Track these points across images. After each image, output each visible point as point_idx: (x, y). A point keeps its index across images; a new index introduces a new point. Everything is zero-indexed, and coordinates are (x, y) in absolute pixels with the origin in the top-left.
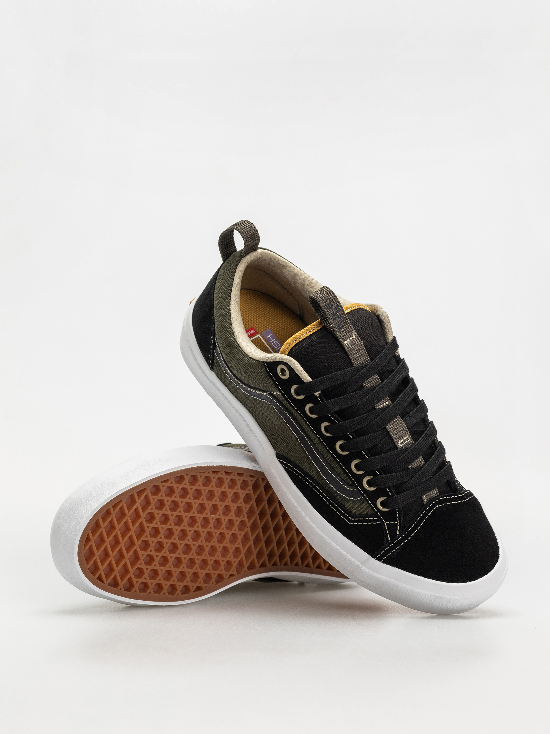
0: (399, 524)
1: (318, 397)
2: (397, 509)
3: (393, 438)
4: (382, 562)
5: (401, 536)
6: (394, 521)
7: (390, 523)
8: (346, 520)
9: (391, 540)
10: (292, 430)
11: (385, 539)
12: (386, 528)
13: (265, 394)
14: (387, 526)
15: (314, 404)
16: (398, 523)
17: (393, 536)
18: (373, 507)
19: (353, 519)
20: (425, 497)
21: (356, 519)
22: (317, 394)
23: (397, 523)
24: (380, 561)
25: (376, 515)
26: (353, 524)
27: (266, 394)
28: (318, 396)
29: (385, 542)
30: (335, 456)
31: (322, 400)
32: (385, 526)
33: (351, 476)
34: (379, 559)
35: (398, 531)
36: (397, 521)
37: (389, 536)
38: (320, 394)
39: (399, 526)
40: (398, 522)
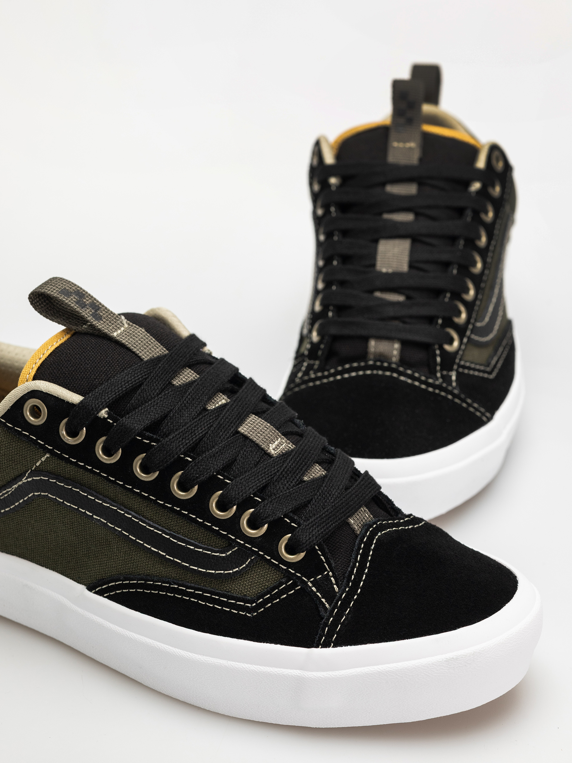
0: (331, 573)
1: (108, 418)
2: (317, 548)
3: (258, 442)
4: (333, 647)
5: (344, 591)
6: (322, 573)
7: (315, 578)
8: (244, 614)
9: (330, 605)
10: (93, 515)
11: (321, 609)
12: (314, 589)
13: (24, 480)
14: (314, 586)
15: (106, 436)
16: (329, 572)
17: (330, 596)
18: (277, 563)
19: (254, 604)
20: (352, 522)
21: (258, 602)
22: (103, 413)
23: (328, 574)
24: (329, 647)
25: (289, 576)
26: (257, 613)
27: (26, 479)
28: (106, 416)
29: (322, 613)
30: (179, 509)
31: (115, 421)
32: (310, 588)
33: (217, 529)
34: (326, 645)
35: (335, 586)
36: (327, 570)
37: (323, 600)
38: (108, 413)
39: (333, 576)
40: (329, 570)
